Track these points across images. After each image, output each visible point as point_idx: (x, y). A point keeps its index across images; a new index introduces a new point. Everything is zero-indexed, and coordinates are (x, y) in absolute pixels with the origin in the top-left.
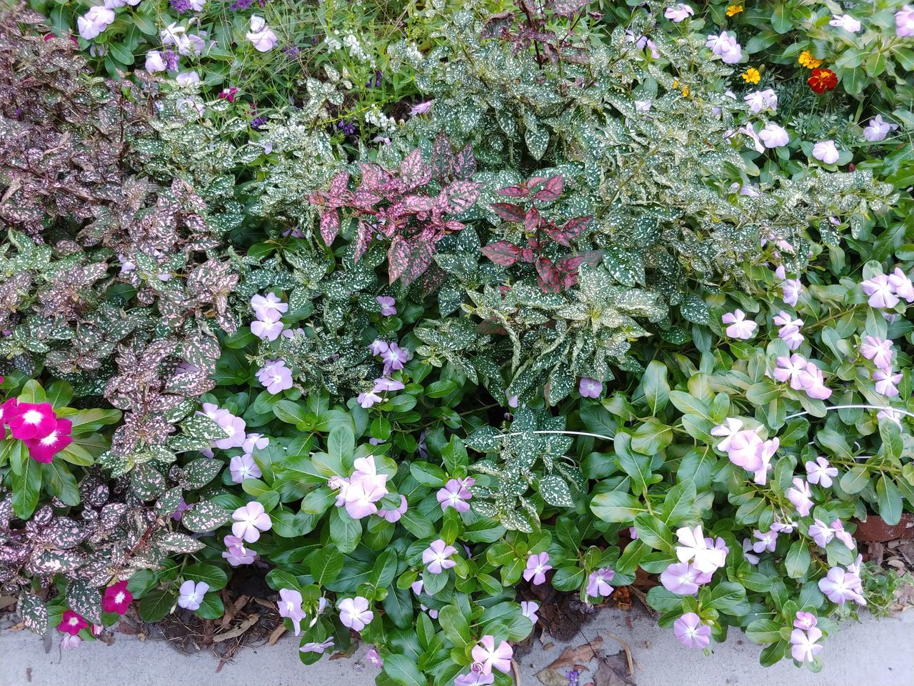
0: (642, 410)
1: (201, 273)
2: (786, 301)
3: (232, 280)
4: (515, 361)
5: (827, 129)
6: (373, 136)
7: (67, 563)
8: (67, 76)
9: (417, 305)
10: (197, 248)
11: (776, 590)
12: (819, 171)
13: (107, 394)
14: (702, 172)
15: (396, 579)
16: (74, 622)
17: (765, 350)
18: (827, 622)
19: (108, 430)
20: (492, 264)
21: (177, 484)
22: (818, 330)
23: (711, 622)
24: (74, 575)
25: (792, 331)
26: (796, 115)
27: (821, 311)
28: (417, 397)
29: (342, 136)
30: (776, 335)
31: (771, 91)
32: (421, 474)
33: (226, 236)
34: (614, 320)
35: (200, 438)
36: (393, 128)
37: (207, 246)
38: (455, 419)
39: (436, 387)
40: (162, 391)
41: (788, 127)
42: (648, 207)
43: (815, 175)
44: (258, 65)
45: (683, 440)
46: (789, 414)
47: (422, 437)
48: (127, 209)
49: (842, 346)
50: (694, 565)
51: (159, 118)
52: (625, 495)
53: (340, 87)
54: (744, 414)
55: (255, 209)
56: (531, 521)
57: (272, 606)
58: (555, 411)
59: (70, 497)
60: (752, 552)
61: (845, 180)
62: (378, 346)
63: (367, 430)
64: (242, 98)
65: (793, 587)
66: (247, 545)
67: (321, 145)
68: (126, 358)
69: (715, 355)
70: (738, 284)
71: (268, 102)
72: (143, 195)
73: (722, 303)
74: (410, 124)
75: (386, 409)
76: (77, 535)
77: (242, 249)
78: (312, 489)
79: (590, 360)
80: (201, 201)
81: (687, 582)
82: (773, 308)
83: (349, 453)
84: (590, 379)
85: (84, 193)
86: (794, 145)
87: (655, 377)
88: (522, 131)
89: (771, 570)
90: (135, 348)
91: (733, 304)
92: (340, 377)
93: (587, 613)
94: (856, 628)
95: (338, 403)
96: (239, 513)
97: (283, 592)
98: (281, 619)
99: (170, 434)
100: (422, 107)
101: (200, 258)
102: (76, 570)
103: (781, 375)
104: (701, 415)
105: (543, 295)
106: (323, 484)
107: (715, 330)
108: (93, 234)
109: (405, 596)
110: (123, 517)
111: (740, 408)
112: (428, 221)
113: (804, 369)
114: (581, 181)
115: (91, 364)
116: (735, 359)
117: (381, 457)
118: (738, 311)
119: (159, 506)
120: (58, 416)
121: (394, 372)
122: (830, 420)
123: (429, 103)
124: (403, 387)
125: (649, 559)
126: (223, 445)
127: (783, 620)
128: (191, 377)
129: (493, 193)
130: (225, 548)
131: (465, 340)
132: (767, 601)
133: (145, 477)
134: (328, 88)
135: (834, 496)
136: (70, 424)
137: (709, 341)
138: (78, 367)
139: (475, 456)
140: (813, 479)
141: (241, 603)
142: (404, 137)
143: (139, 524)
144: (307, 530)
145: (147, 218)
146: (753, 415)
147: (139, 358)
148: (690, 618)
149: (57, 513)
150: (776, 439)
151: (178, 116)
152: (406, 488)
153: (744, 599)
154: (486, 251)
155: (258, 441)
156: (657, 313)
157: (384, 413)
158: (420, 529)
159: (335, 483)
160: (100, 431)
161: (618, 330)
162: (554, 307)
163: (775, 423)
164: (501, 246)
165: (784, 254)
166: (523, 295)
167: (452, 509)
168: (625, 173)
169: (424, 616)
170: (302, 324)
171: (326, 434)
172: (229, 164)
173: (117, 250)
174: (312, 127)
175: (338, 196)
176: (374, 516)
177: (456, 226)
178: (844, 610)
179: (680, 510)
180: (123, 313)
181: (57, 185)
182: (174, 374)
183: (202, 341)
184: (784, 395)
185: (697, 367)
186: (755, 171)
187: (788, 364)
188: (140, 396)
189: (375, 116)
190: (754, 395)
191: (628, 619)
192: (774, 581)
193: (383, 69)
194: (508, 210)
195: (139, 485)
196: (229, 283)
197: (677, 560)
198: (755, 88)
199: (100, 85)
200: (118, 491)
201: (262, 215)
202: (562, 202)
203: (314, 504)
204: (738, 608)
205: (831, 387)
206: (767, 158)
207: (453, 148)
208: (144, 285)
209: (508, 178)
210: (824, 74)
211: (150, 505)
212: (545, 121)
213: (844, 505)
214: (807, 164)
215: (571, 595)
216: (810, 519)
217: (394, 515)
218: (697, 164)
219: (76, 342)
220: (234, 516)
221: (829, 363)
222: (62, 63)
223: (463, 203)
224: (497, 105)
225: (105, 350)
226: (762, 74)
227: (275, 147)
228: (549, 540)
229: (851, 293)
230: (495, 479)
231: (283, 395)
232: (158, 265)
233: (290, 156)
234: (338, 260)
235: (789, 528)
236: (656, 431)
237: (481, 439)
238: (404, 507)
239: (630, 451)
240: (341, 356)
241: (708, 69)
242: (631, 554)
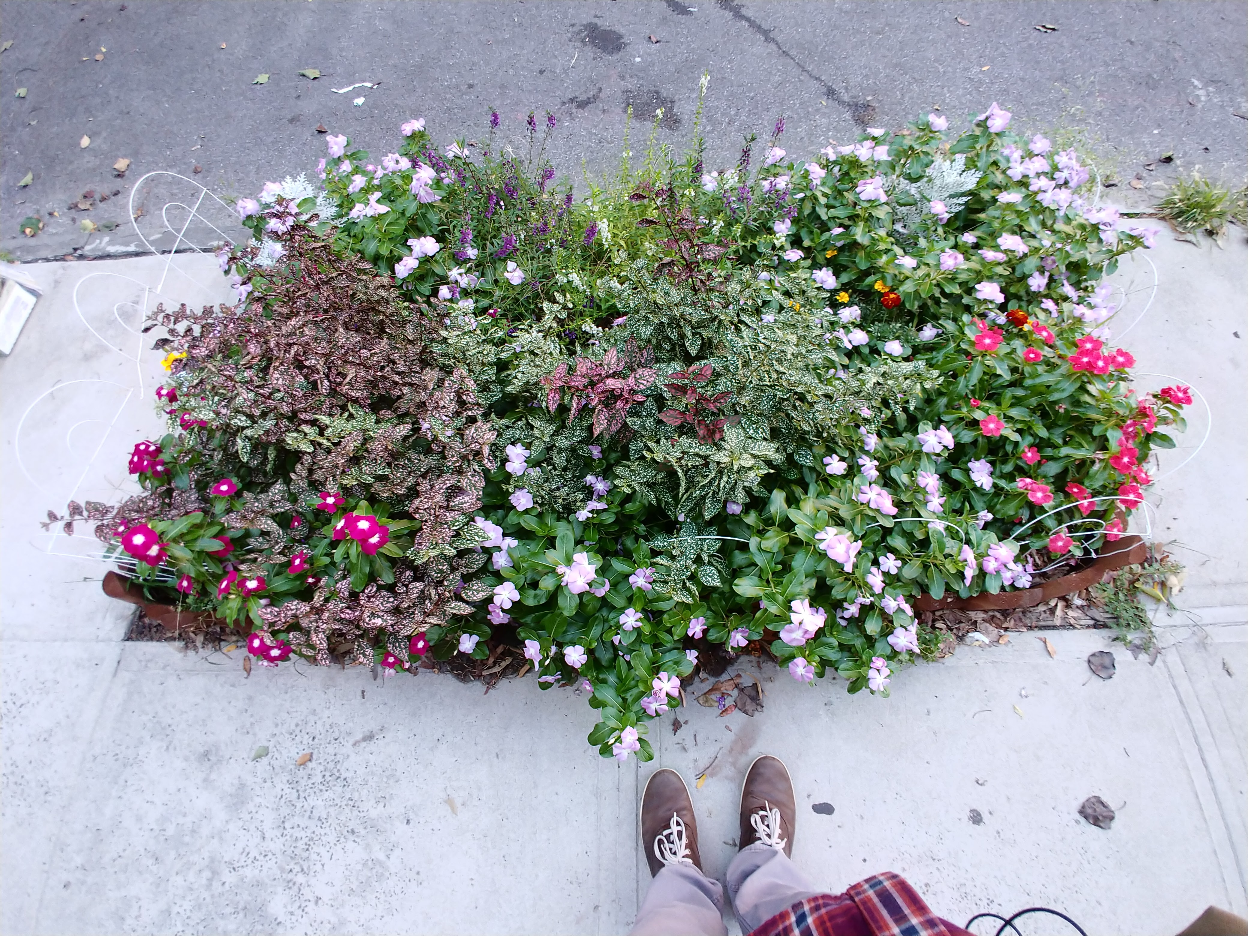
0: (769, 522)
1: (473, 430)
2: (866, 449)
3: (493, 434)
4: (682, 490)
5: (894, 333)
6: (588, 339)
7: (386, 621)
8: (387, 302)
9: (616, 451)
10: (470, 413)
11: (859, 643)
12: (889, 361)
13: (411, 510)
14: (810, 362)
15: (602, 635)
16: (391, 660)
17: (852, 481)
18: (893, 664)
19: (413, 534)
20: (666, 425)
21: (458, 569)
22: (888, 468)
23: (814, 664)
24: (391, 629)
25: (871, 469)
26: (873, 324)
27: (890, 455)
28: (616, 513)
29: (567, 340)
30: (859, 471)
31: (856, 307)
32: (619, 566)
33: (491, 407)
34: (748, 462)
35: (472, 540)
36: (601, 334)
37: (478, 412)
38: (642, 529)
39: (629, 507)
40: (448, 508)
41: (868, 332)
42: (771, 387)
43: (886, 364)
44: (512, 294)
45: (796, 543)
46: (868, 524)
47: (620, 541)
48: (425, 388)
49: (904, 479)
50: (802, 626)
51: (446, 329)
52: (756, 579)
53: (565, 307)
54: (837, 525)
55: (509, 389)
56: (693, 596)
57: (520, 652)
58: (710, 523)
59: (387, 578)
60: (842, 618)
61: (907, 367)
62: (590, 479)
63: (582, 536)
64: (501, 315)
65: (870, 641)
66: (503, 611)
67: (552, 345)
68: (424, 486)
69: (819, 485)
70: (833, 439)
71: (519, 318)
72: (435, 380)
73: (823, 450)
74: (612, 331)
75: (595, 521)
76: (393, 602)
77: (501, 415)
78: (546, 574)
79: (733, 488)
80: (472, 382)
81: (799, 637)
82: (858, 453)
83: (571, 550)
84: (734, 502)
85: (397, 378)
86: (872, 344)
87: (778, 498)
88: (682, 336)
89: (855, 630)
90: (430, 480)
91: (831, 451)
92: (564, 500)
93: (731, 659)
94: (913, 669)
95: (563, 517)
96: (498, 589)
97: (527, 642)
98: (527, 660)
99: (453, 537)
100: (620, 320)
101: (472, 420)
102: (392, 626)
103: (863, 498)
104: (809, 525)
105: (701, 445)
106: (553, 571)
107: (818, 469)
108: (403, 406)
109: (609, 646)
110: (422, 591)
111: (836, 521)
112: (622, 395)
113: (879, 494)
114: (727, 369)
115: (401, 491)
116: (832, 488)
117: (591, 554)
118: (834, 456)
119: (446, 583)
120: (380, 524)
121: (600, 498)
122: (896, 528)
123: (625, 318)
124: (606, 507)
125: (772, 622)
126: (488, 544)
127: (863, 663)
128: (466, 499)
129: (666, 377)
130: (489, 613)
131: (649, 475)
132: (853, 650)
133: (437, 565)
134: (556, 307)
135: (899, 580)
136: (388, 529)
137: (815, 476)
138: (393, 493)
139: (655, 553)
140: (884, 568)
141: (500, 650)
142: (608, 340)
143: (433, 595)
144: (543, 601)
145: (437, 394)
146: (844, 525)
147: (432, 486)
148: (800, 661)
149: (380, 588)
150: (860, 542)
151: (459, 327)
152: (608, 574)
153: (837, 649)
154: (661, 416)
155: (512, 542)
156: (778, 458)
157: (594, 524)
158: (618, 601)
159: (560, 570)
160: (407, 535)
161: (750, 469)
162: (708, 453)
163: (859, 529)
164: (671, 412)
165: (864, 419)
166: (687, 445)
167: (639, 588)
168: (755, 365)
169: (621, 658)
170: (537, 464)
171: (555, 538)
172: (492, 359)
173: (418, 416)
174: (547, 333)
175: (560, 379)
176: (588, 592)
177: (640, 398)
178: (905, 657)
179: (793, 589)
180: (422, 457)
181: (379, 373)
182: (456, 497)
183: (473, 475)
184: (865, 512)
185: (806, 493)
186: (846, 361)
187: (869, 492)
188: (433, 511)
189: (589, 327)
190: (845, 512)
191: (758, 662)
192: (858, 636)
193: (595, 295)
194: (675, 388)
195: (432, 570)
196: (491, 436)
197: (791, 623)
198: (845, 305)
199: (407, 308)
200: (419, 574)
201: (514, 392)
202: (712, 382)
203: (547, 584)
204: (833, 655)
205: (896, 506)
206: (853, 353)
207: (639, 347)
208: (435, 438)
209: (676, 366)
210: (892, 296)
211: (440, 583)
212: (698, 330)
213: (905, 585)
214: (880, 356)
215: (721, 645)
216: (882, 596)
217: (601, 592)
218: (806, 357)
219: (391, 476)
220: (495, 591)
221: (895, 490)
222: (383, 293)
223: (645, 383)
224: (665, 320)
225: (411, 481)
226: (850, 296)
227: (523, 347)
228: (705, 609)
229: (910, 443)
230: (668, 568)
231: (527, 512)
232: (445, 425)
233: (532, 353)
234: (563, 422)
235: (867, 601)
236: (777, 536)
237: (659, 543)
238: (607, 587)
239: (760, 549)
240: (565, 486)
241: (812, 293)
242: (760, 618)
